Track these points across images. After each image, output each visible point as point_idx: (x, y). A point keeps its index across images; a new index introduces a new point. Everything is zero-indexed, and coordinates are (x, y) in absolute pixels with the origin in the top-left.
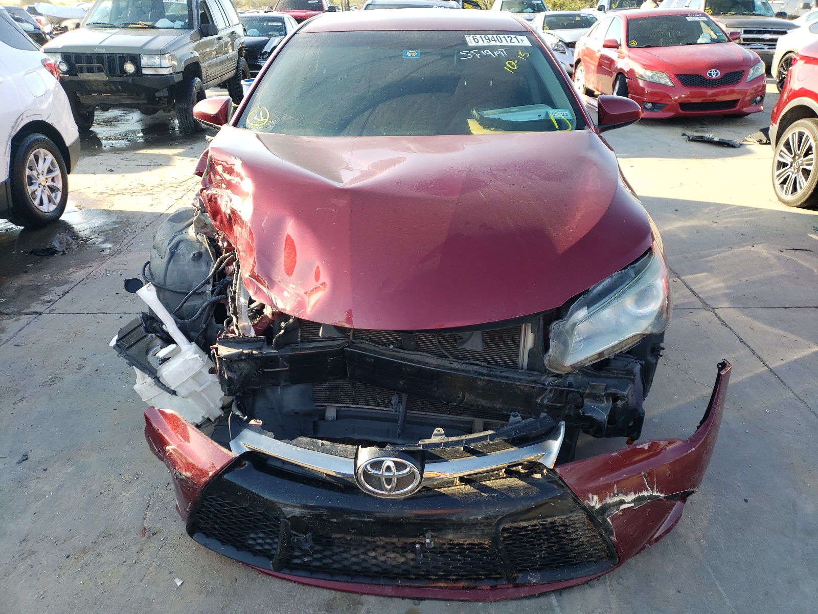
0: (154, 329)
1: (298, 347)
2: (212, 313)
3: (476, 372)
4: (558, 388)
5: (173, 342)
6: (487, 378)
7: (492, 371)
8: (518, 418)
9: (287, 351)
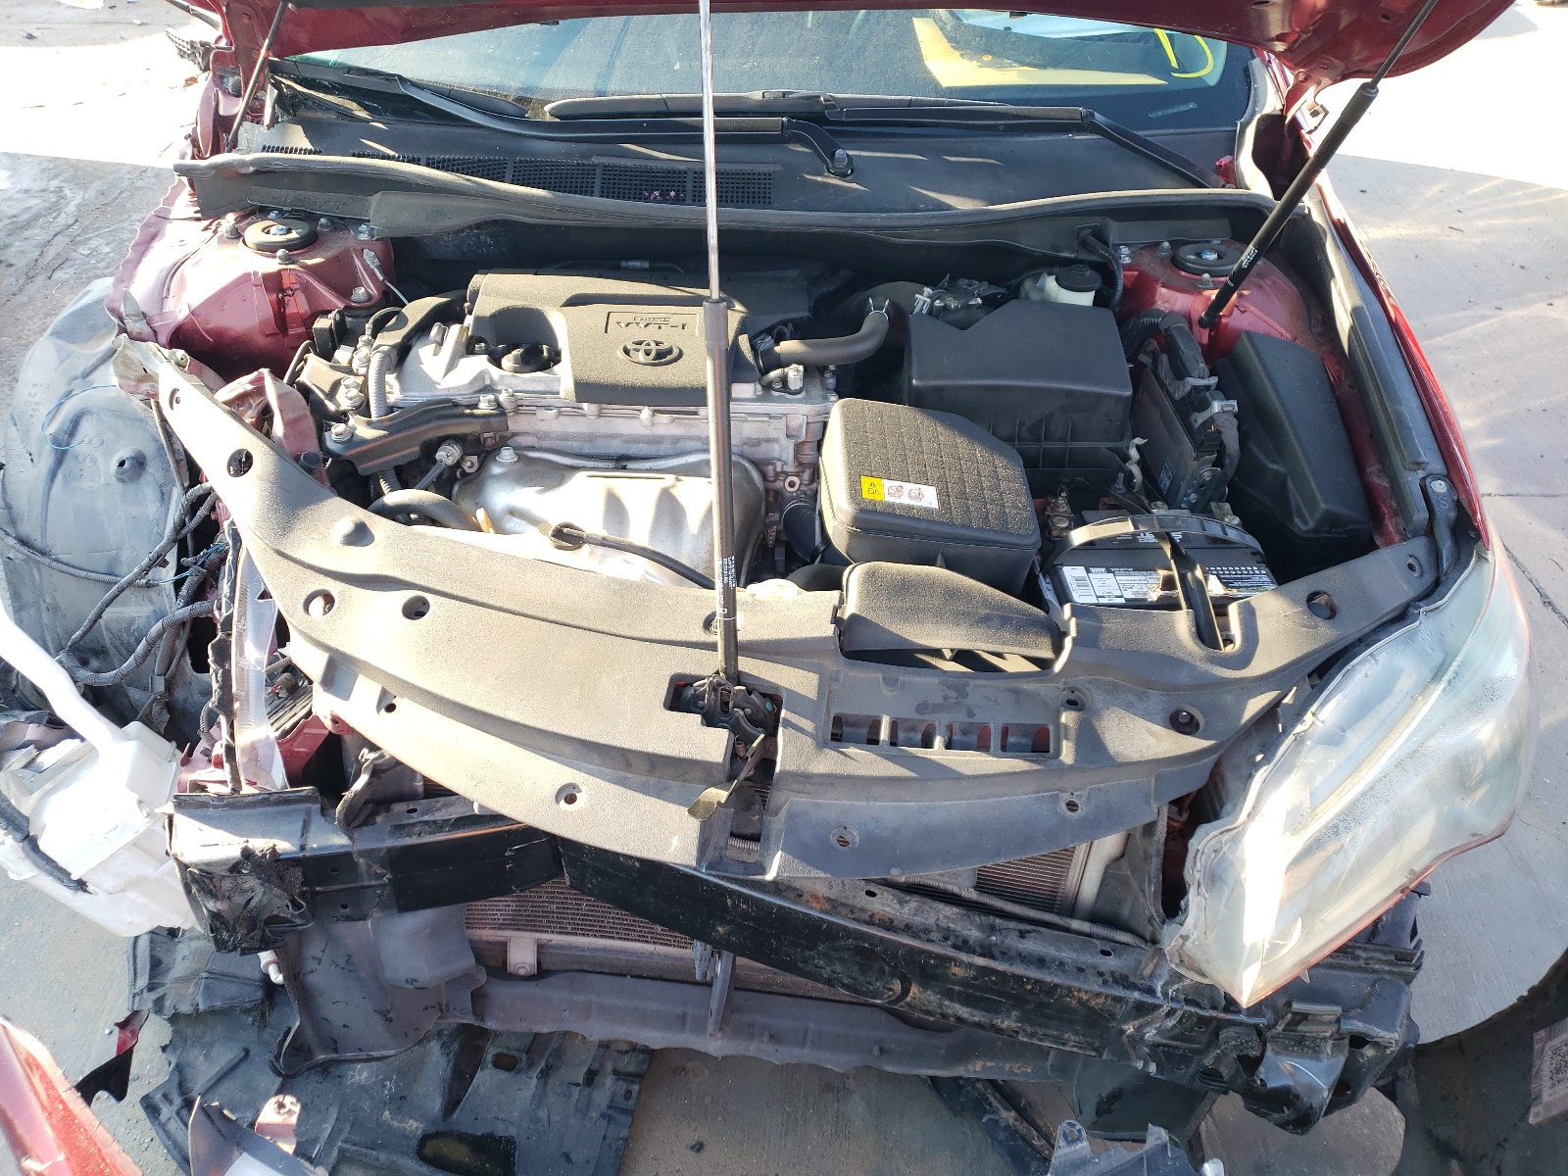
0: (14, 691)
1: (415, 818)
2: (180, 645)
3: (946, 935)
4: (1193, 1009)
5: (73, 734)
6: (981, 961)
7: (992, 929)
8: (1080, 1145)
9: (381, 839)
